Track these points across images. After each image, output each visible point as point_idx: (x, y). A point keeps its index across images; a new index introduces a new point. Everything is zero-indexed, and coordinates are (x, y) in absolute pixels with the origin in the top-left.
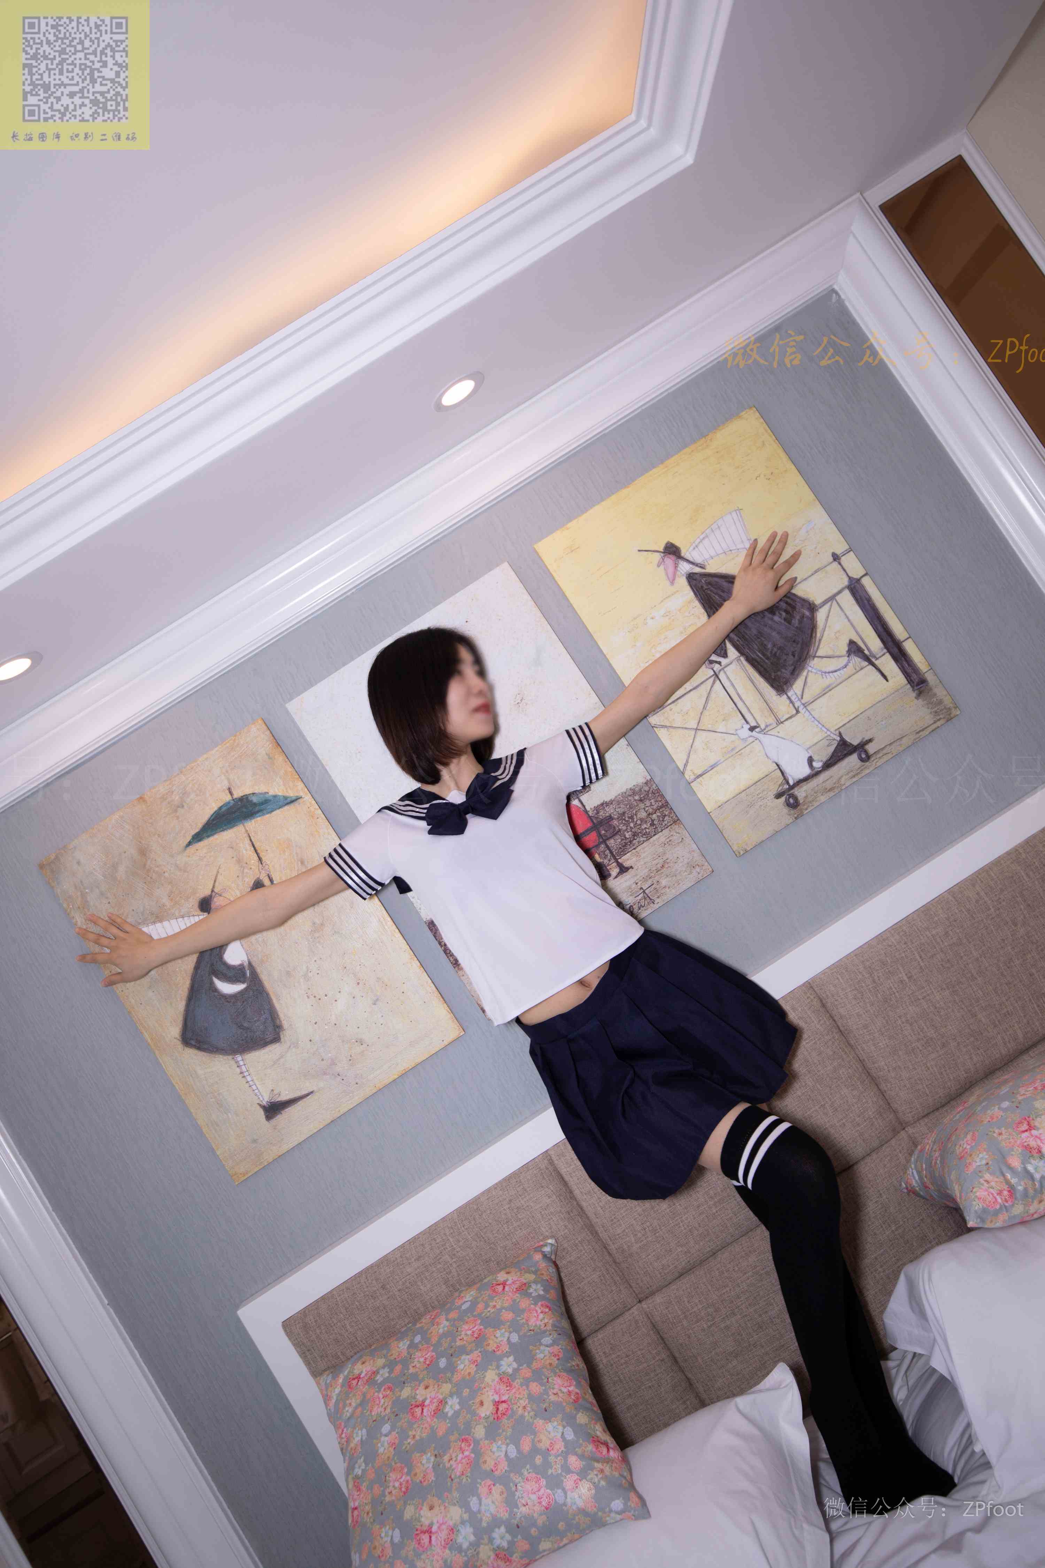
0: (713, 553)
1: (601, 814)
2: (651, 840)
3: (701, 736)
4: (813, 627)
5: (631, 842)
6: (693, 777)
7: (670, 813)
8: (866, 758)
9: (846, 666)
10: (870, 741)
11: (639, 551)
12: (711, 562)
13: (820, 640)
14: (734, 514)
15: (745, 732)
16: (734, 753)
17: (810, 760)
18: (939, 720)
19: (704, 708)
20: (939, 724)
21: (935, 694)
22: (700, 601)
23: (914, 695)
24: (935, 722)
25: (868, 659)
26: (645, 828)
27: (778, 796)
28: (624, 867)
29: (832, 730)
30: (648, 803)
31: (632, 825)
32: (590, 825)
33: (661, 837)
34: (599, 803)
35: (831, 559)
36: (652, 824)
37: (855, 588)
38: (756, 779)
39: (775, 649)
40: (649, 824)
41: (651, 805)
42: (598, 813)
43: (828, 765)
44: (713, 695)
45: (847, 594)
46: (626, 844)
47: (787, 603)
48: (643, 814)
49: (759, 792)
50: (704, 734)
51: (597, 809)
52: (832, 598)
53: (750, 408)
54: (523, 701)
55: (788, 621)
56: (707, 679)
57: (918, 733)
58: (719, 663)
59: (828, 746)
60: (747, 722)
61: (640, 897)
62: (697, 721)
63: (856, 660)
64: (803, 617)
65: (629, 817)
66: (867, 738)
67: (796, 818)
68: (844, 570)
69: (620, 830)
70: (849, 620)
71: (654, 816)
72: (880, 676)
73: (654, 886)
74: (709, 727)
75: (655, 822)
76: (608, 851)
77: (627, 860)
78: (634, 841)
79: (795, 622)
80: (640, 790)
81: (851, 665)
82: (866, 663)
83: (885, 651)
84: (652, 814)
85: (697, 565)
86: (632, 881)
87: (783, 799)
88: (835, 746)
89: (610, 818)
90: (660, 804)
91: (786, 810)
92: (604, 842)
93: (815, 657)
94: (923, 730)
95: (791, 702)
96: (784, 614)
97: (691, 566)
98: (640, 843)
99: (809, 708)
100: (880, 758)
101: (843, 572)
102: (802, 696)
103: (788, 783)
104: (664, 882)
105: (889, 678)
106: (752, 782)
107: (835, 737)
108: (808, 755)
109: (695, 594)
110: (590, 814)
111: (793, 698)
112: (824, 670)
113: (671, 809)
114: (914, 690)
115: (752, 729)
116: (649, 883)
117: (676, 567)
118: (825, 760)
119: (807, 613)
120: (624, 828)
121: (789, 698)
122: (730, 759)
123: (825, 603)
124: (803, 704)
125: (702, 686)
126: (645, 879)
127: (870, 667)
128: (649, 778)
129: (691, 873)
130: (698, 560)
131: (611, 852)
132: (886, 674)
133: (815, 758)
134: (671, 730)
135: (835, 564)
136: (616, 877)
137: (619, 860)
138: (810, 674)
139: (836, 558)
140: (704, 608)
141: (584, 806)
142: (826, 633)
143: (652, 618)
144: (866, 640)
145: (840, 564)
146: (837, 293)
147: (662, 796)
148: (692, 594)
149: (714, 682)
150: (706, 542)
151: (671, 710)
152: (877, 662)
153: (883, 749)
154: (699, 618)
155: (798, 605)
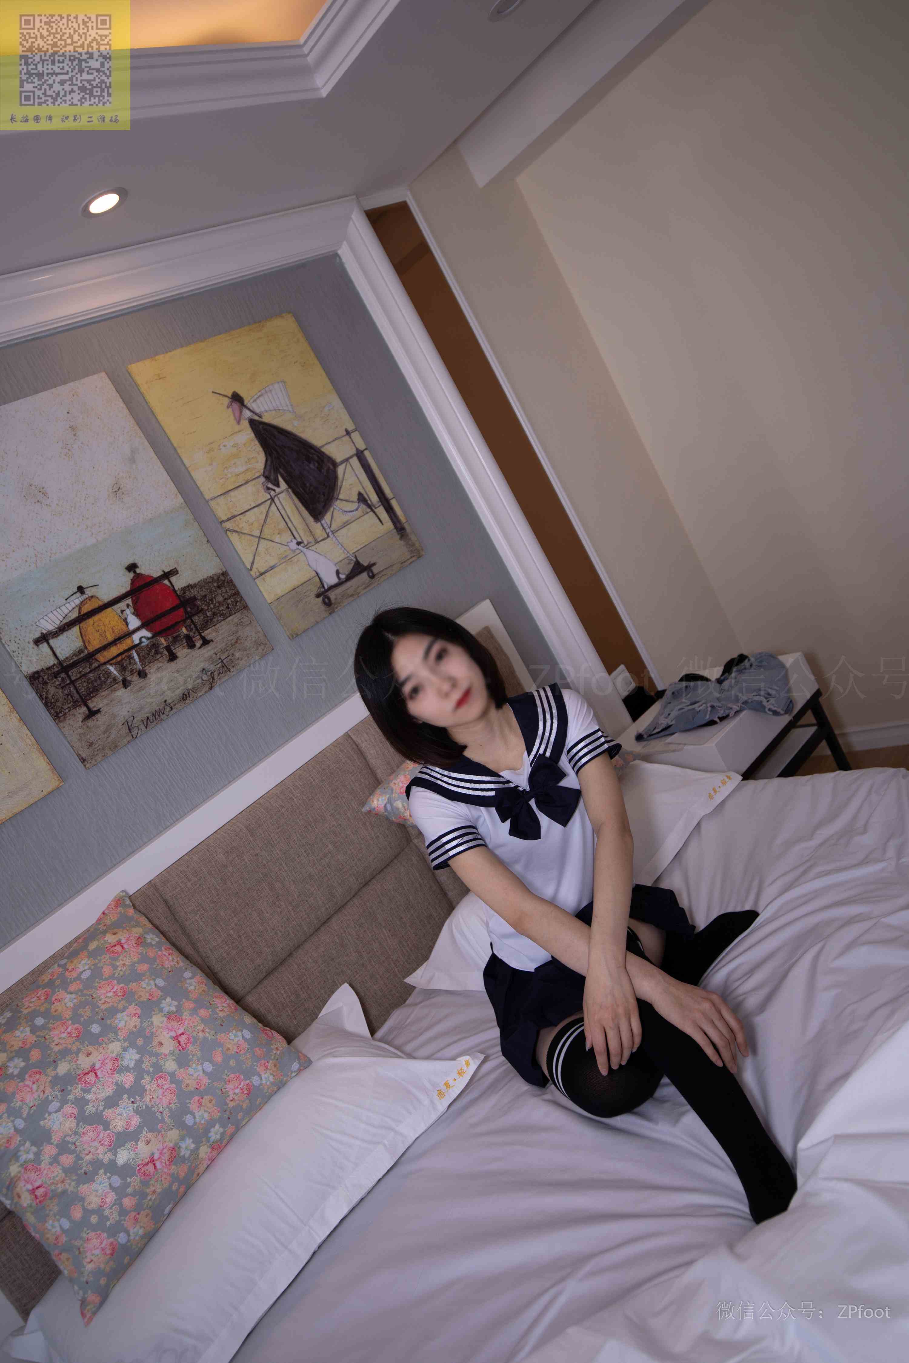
0: (267, 409)
1: (187, 593)
2: (227, 620)
3: (263, 544)
4: (336, 478)
5: (211, 620)
6: (258, 574)
7: (241, 600)
8: (372, 577)
9: (357, 510)
10: (374, 564)
11: (213, 392)
12: (266, 414)
13: (341, 488)
14: (281, 385)
15: (293, 545)
16: (286, 560)
17: (338, 573)
18: (414, 556)
19: (265, 522)
20: (413, 559)
21: (410, 539)
22: (258, 440)
23: (398, 537)
24: (411, 557)
25: (370, 507)
26: (222, 610)
27: (318, 596)
28: (206, 639)
29: (351, 553)
30: (224, 590)
31: (212, 606)
32: (178, 602)
33: (234, 619)
34: (185, 585)
35: (345, 433)
36: (228, 608)
37: (360, 455)
38: (302, 582)
39: (312, 488)
40: (225, 607)
41: (227, 592)
42: (184, 593)
43: (349, 578)
44: (270, 514)
45: (355, 459)
46: (207, 622)
47: (318, 456)
48: (220, 599)
49: (304, 591)
50: (266, 542)
51: (184, 589)
52: (347, 460)
53: (289, 313)
54: (120, 491)
55: (320, 469)
56: (265, 501)
57: (402, 563)
58: (274, 490)
59: (348, 564)
60: (295, 538)
61: (219, 666)
62: (259, 531)
63: (363, 507)
64: (328, 469)
65: (209, 600)
66: (372, 562)
67: (330, 614)
68: (353, 443)
69: (202, 609)
70: (358, 478)
71: (229, 601)
72: (378, 521)
73: (229, 658)
74: (269, 537)
75: (230, 606)
76: (193, 626)
77: (209, 634)
78: (214, 620)
79: (324, 471)
80: (218, 579)
81: (360, 509)
82: (369, 510)
83: (380, 504)
84: (227, 599)
85: (256, 414)
86: (212, 652)
87: (321, 599)
88: (353, 564)
89: (194, 599)
90: (234, 592)
91: (323, 607)
92: (190, 617)
93: (337, 499)
94: (404, 562)
95: (324, 528)
96: (316, 464)
97: (252, 414)
98: (219, 622)
99: (336, 535)
100: (381, 577)
101: (352, 444)
102: (331, 525)
103: (323, 587)
104: (237, 655)
105: (383, 522)
106: (299, 583)
107: (353, 558)
108: (335, 569)
109: (255, 435)
110: (178, 593)
111: (325, 525)
112: (344, 509)
113: (242, 597)
114: (398, 534)
115: (299, 543)
116: (226, 654)
117: (241, 412)
118: (347, 573)
119: (331, 467)
120: (206, 608)
121: (322, 525)
122: (284, 564)
123: (342, 462)
124: (332, 531)
125: (262, 507)
126: (223, 651)
127: (372, 513)
128: (224, 570)
129: (257, 649)
130: (258, 411)
131: (196, 627)
132: (382, 519)
133: (341, 571)
134: (241, 535)
135: (347, 438)
136: (200, 648)
137: (202, 634)
138: (335, 510)
139: (348, 433)
140: (262, 446)
141: (173, 586)
142: (344, 483)
143: (225, 446)
144: (369, 493)
145: (350, 437)
146: (339, 257)
147: (234, 586)
148: (252, 435)
149: (271, 505)
150: (261, 398)
151: (240, 519)
152: (376, 511)
153: (382, 571)
154: (258, 453)
155: (325, 460)
